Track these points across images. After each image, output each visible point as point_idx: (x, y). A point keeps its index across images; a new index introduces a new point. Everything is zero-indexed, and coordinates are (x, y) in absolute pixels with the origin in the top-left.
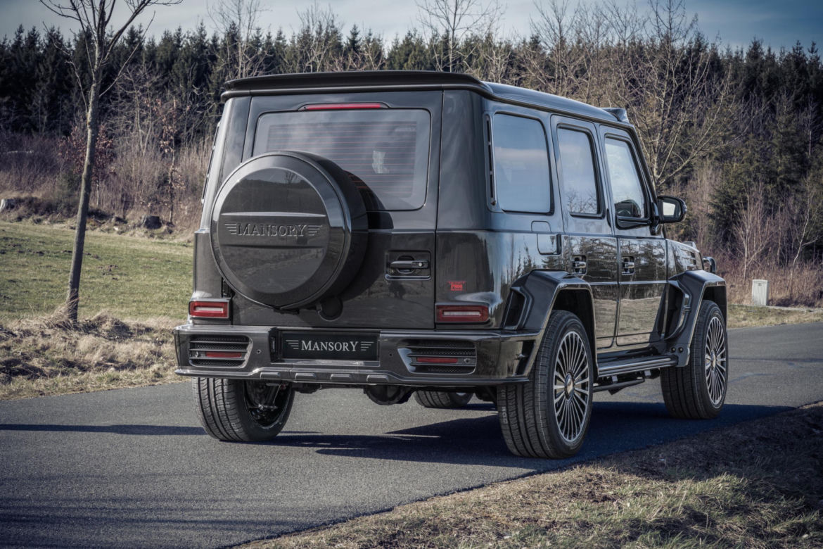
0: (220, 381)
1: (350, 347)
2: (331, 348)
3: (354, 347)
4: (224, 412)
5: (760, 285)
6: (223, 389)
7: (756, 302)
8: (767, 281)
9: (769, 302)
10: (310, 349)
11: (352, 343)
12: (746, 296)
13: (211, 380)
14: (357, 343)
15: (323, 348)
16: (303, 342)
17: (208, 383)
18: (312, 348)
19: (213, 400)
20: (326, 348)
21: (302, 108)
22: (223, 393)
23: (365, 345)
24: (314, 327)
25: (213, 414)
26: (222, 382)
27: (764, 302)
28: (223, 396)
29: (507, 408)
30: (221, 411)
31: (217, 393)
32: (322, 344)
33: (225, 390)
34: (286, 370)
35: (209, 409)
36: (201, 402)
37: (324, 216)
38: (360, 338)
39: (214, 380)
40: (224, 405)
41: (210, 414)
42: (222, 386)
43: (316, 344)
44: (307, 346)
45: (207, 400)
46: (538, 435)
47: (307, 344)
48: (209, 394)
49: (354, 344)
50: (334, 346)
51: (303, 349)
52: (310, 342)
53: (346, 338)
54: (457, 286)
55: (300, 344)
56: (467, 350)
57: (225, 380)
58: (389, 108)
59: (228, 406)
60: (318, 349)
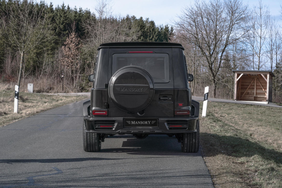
0: (94, 134)
1: (148, 123)
2: (141, 123)
3: (149, 123)
4: (94, 143)
5: (30, 85)
6: (95, 136)
7: (29, 91)
8: (33, 84)
9: (34, 91)
10: (134, 124)
11: (148, 121)
12: (26, 89)
13: (91, 134)
14: (150, 121)
15: (139, 123)
16: (132, 122)
17: (90, 135)
18: (135, 123)
19: (91, 140)
20: (140, 123)
21: (127, 52)
22: (95, 137)
23: (153, 122)
24: (136, 117)
25: (90, 144)
26: (95, 134)
27: (32, 91)
28: (95, 138)
29: (187, 139)
30: (93, 143)
31: (93, 137)
32: (138, 122)
33: (96, 136)
34: (129, 130)
35: (89, 142)
36: (87, 140)
37: (148, 85)
38: (151, 120)
39: (92, 134)
40: (95, 141)
41: (89, 144)
42: (95, 135)
43: (136, 122)
44: (133, 123)
45: (89, 140)
46: (195, 146)
47: (133, 122)
48: (90, 138)
49: (149, 122)
50: (142, 122)
51: (132, 124)
52: (134, 122)
53: (147, 120)
54: (181, 104)
55: (131, 122)
56: (185, 123)
57: (96, 134)
58: (156, 53)
59: (96, 141)
60: (137, 124)
